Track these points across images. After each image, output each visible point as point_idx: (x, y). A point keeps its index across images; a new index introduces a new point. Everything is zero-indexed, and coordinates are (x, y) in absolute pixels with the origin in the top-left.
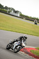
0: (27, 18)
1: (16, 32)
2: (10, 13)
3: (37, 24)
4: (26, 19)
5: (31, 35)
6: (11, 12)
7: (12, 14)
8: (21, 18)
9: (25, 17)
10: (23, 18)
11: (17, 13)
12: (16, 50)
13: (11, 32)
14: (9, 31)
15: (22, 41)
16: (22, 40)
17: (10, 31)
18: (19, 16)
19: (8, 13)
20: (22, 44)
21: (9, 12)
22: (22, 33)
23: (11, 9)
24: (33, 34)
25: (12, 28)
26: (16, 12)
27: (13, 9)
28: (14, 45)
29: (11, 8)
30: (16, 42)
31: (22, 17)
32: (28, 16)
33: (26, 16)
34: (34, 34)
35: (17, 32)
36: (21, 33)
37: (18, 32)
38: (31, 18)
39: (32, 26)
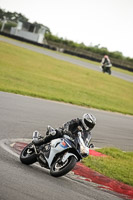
0: (70, 48)
1: (32, 95)
2: (13, 31)
3: (110, 73)
4: (65, 52)
5: (83, 105)
6: (15, 26)
7: (16, 34)
8: (48, 47)
9: (61, 44)
10: (54, 49)
11: (37, 32)
12: (57, 168)
13: (13, 94)
14: (7, 91)
15: (77, 135)
16: (80, 133)
17: (12, 91)
18: (40, 41)
19: (6, 32)
20: (79, 146)
21: (8, 27)
22: (52, 99)
23: (13, 18)
24: (88, 102)
25: (19, 82)
26: (32, 27)
27: (21, 18)
28: (49, 151)
29: (15, 13)
30: (58, 140)
31: (52, 46)
32: (71, 42)
33: (66, 43)
34: (93, 104)
35: (35, 96)
36: (48, 98)
37: (39, 97)
38: (82, 47)
39: (85, 76)
